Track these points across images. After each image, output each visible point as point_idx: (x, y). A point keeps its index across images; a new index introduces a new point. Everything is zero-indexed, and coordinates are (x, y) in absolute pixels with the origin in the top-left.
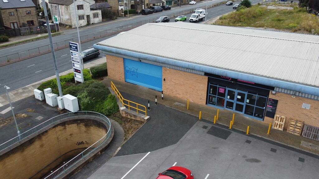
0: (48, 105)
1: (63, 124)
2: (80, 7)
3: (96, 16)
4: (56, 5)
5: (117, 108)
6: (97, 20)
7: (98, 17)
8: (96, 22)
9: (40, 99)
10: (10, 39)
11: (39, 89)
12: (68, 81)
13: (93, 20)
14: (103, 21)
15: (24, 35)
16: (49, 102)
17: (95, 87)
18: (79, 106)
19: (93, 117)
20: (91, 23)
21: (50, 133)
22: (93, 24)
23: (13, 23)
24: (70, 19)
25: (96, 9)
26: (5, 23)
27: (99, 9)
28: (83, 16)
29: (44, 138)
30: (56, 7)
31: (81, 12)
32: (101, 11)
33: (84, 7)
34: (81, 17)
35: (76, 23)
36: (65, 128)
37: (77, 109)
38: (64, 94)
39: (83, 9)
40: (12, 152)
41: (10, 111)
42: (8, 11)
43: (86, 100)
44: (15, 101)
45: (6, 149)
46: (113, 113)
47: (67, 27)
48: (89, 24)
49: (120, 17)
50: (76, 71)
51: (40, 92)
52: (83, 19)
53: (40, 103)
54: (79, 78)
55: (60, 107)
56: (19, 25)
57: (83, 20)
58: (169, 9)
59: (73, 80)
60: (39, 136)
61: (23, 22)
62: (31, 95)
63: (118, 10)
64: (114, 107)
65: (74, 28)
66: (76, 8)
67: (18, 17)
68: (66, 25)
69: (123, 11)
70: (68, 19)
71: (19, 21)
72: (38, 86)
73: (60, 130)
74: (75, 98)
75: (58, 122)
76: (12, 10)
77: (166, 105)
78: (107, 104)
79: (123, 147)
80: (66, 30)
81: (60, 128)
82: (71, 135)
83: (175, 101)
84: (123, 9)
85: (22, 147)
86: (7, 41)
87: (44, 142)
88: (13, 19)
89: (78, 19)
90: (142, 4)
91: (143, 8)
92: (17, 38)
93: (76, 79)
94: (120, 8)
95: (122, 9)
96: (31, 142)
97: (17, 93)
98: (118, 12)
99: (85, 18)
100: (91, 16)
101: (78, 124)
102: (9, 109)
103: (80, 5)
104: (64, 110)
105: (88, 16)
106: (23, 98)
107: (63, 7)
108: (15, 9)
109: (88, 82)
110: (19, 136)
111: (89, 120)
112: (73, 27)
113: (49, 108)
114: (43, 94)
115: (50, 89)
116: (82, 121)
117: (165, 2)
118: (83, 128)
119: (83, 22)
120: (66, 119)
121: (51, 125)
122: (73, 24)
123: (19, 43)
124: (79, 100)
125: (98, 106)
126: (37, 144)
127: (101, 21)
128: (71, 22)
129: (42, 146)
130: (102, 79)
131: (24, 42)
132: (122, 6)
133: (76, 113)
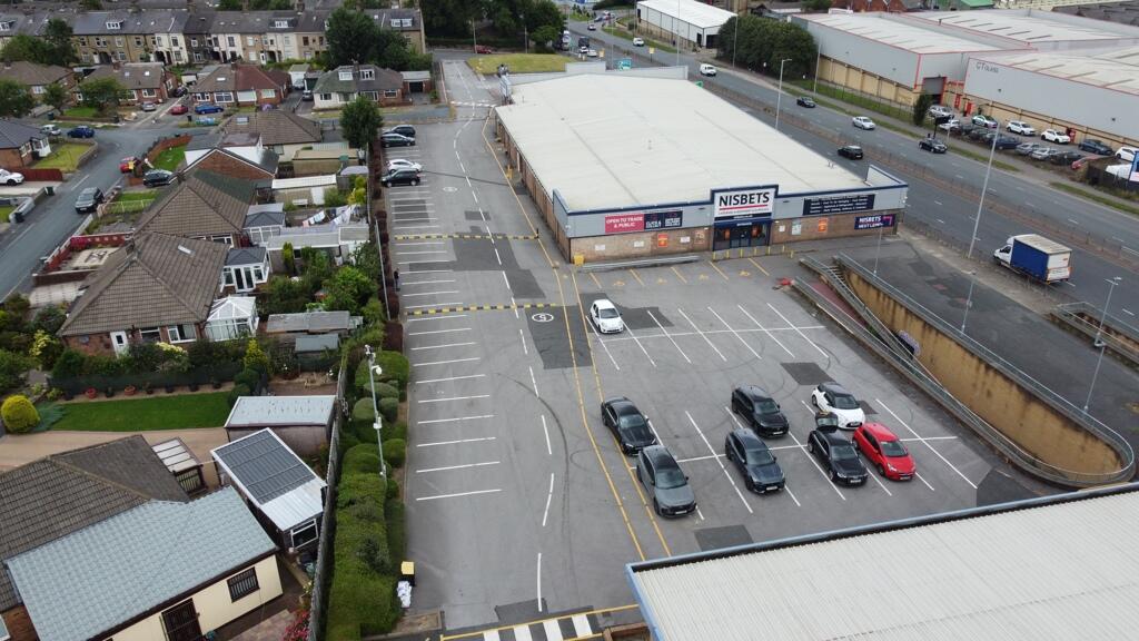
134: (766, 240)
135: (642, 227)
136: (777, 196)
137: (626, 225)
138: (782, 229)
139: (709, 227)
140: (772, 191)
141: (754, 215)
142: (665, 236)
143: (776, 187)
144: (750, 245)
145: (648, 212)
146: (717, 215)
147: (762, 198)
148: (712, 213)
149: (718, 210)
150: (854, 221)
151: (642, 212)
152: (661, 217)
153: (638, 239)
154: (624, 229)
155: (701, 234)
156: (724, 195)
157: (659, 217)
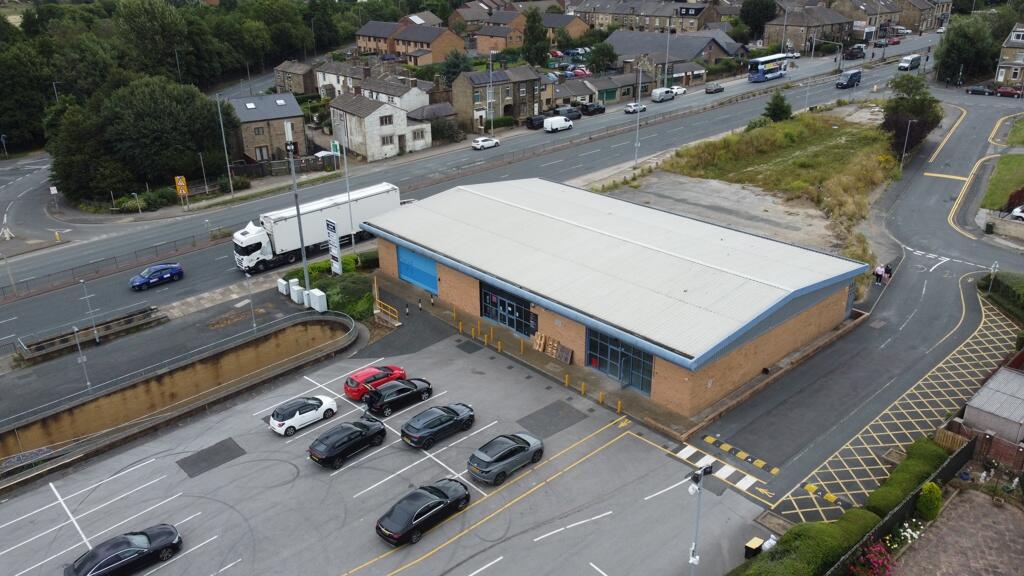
0: (292, 301)
1: (305, 324)
2: (386, 120)
3: (418, 135)
4: (342, 112)
5: (370, 310)
6: (420, 144)
7: (423, 137)
8: (418, 148)
9: (285, 293)
10: (253, 183)
11: (284, 279)
12: (323, 272)
13: (410, 145)
14: (433, 146)
15: (277, 175)
16: (294, 297)
17: (354, 283)
18: (328, 306)
19: (340, 319)
20: (408, 150)
21: (288, 331)
22: (411, 152)
23: (261, 148)
24: (364, 144)
25: (421, 121)
26: (246, 148)
27: (427, 120)
28: (391, 137)
29: (280, 336)
30: (341, 116)
31: (387, 130)
32: (429, 125)
33: (395, 120)
34: (386, 140)
35: (376, 149)
36: (306, 330)
37: (324, 308)
38: (312, 288)
39: (391, 122)
40: (247, 345)
41: (249, 304)
42: (254, 126)
43: (336, 298)
44: (253, 292)
45: (239, 342)
46: (365, 317)
47: (359, 158)
48: (402, 152)
49: (476, 133)
50: (334, 258)
51: (285, 283)
52: (392, 142)
53: (283, 298)
54: (336, 267)
55: (306, 305)
56: (270, 152)
57: (391, 146)
58: (601, 111)
59: (329, 270)
60: (276, 334)
61: (277, 145)
62: (274, 286)
63: (472, 119)
64: (368, 310)
65: (371, 162)
66: (379, 122)
67: (271, 136)
68: (358, 155)
69: (484, 121)
70: (361, 144)
71: (271, 145)
72: (284, 275)
73: (300, 331)
74: (323, 294)
75: (299, 320)
76: (260, 125)
77: (433, 312)
78: (361, 306)
79: (360, 352)
80: (356, 165)
81: (300, 328)
82: (313, 339)
83: (445, 309)
84: (484, 117)
85: (256, 342)
86: (247, 187)
87: (280, 342)
88: (262, 140)
89: (380, 143)
90: (534, 103)
91: (536, 109)
92: (265, 181)
93: (333, 270)
94: (477, 115)
95: (481, 117)
96: (266, 338)
97: (257, 282)
98: (472, 124)
99: (396, 140)
100: (409, 136)
101: (322, 326)
102: (247, 301)
103: (386, 117)
104: (311, 308)
105: (402, 138)
106: (264, 289)
107: (354, 119)
108: (265, 123)
109: (346, 275)
110: (255, 329)
111: (335, 322)
112: (370, 159)
113: (292, 305)
114: (288, 287)
115: (296, 280)
116: (327, 322)
117: (597, 93)
118: (328, 332)
119: (391, 150)
120: (309, 318)
121: (290, 323)
122: (369, 153)
123: (268, 192)
124: (328, 297)
125: (350, 306)
126: (272, 342)
127: (430, 145)
128: (366, 151)
129: (278, 346)
130: (371, 272)
131: (273, 192)
132: (483, 109)
133: (323, 313)
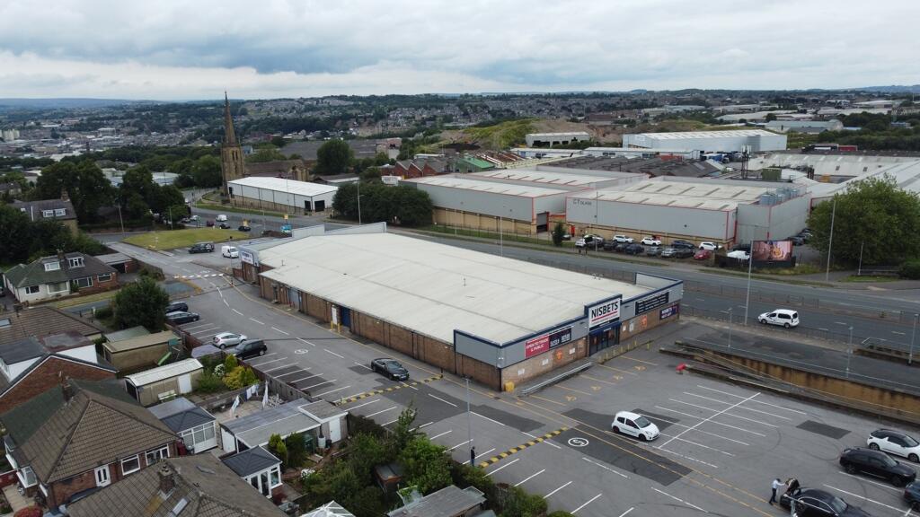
134: (616, 340)
135: (548, 347)
136: (622, 303)
137: (539, 347)
138: (624, 329)
139: (586, 337)
140: (619, 300)
141: (611, 321)
142: (561, 351)
143: (620, 296)
144: (608, 346)
145: (553, 332)
146: (591, 326)
147: (615, 307)
148: (588, 325)
149: (591, 322)
150: (658, 314)
151: (548, 334)
152: (559, 336)
153: (545, 358)
154: (539, 350)
155: (581, 344)
156: (593, 308)
157: (557, 335)
